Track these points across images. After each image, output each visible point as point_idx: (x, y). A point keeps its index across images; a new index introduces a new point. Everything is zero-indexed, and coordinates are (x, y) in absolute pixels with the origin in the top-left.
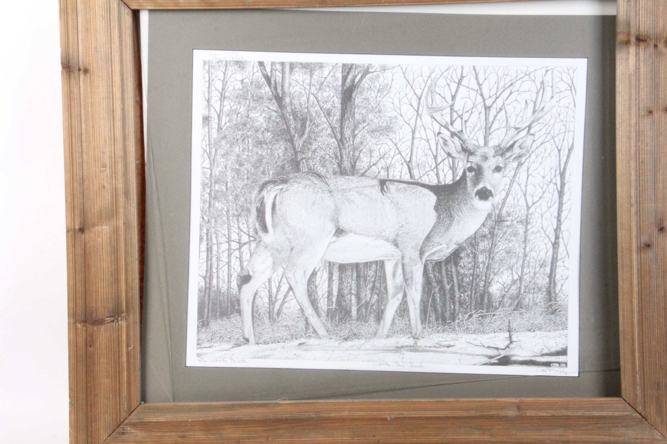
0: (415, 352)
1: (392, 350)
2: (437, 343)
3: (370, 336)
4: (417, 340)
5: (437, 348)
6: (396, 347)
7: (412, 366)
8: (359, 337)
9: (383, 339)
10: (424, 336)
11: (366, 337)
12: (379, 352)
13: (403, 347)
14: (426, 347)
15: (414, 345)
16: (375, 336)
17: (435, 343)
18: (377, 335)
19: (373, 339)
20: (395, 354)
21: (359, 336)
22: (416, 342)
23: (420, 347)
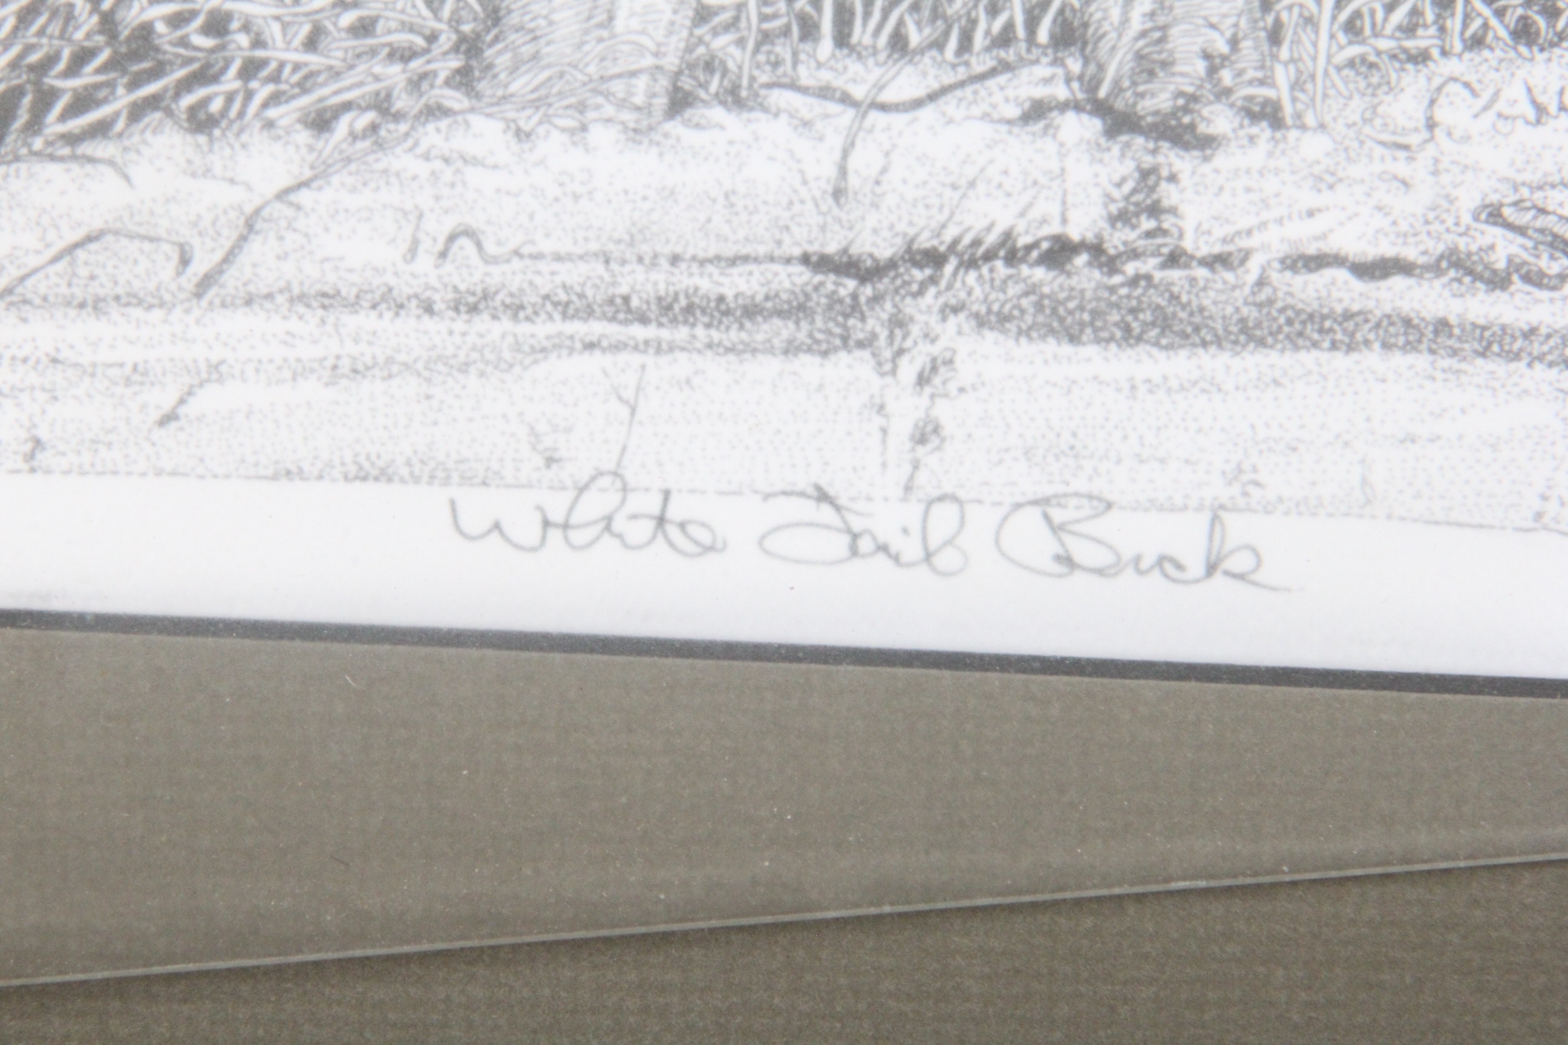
0: (1129, 337)
1: (751, 311)
2: (1494, 215)
3: (395, 74)
4: (1172, 158)
5: (1498, 281)
6: (821, 263)
7: (1067, 561)
8: (215, 96)
9: (602, 136)
10: (1281, 89)
11: (326, 93)
12: (543, 329)
13: (934, 259)
14: (1317, 262)
15: (1117, 240)
16: (463, 79)
17: (1468, 200)
18: (499, 57)
19: (432, 135)
20: (808, 365)
21: (204, 76)
22: (1147, 175)
23: (1219, 261)
